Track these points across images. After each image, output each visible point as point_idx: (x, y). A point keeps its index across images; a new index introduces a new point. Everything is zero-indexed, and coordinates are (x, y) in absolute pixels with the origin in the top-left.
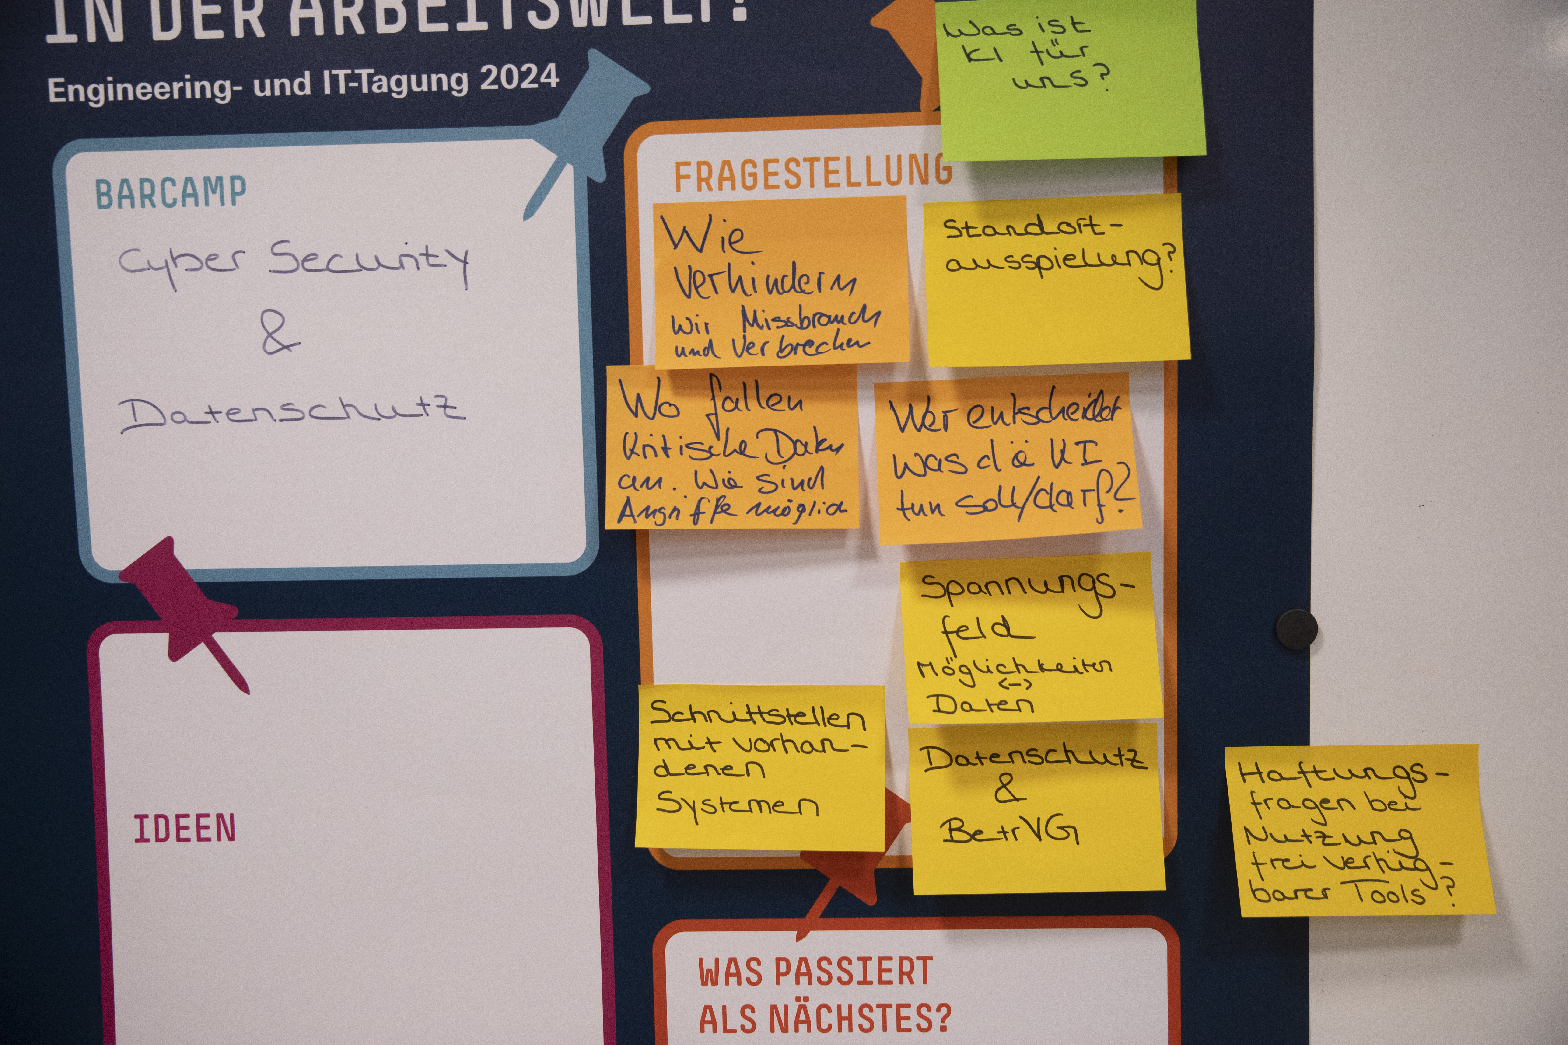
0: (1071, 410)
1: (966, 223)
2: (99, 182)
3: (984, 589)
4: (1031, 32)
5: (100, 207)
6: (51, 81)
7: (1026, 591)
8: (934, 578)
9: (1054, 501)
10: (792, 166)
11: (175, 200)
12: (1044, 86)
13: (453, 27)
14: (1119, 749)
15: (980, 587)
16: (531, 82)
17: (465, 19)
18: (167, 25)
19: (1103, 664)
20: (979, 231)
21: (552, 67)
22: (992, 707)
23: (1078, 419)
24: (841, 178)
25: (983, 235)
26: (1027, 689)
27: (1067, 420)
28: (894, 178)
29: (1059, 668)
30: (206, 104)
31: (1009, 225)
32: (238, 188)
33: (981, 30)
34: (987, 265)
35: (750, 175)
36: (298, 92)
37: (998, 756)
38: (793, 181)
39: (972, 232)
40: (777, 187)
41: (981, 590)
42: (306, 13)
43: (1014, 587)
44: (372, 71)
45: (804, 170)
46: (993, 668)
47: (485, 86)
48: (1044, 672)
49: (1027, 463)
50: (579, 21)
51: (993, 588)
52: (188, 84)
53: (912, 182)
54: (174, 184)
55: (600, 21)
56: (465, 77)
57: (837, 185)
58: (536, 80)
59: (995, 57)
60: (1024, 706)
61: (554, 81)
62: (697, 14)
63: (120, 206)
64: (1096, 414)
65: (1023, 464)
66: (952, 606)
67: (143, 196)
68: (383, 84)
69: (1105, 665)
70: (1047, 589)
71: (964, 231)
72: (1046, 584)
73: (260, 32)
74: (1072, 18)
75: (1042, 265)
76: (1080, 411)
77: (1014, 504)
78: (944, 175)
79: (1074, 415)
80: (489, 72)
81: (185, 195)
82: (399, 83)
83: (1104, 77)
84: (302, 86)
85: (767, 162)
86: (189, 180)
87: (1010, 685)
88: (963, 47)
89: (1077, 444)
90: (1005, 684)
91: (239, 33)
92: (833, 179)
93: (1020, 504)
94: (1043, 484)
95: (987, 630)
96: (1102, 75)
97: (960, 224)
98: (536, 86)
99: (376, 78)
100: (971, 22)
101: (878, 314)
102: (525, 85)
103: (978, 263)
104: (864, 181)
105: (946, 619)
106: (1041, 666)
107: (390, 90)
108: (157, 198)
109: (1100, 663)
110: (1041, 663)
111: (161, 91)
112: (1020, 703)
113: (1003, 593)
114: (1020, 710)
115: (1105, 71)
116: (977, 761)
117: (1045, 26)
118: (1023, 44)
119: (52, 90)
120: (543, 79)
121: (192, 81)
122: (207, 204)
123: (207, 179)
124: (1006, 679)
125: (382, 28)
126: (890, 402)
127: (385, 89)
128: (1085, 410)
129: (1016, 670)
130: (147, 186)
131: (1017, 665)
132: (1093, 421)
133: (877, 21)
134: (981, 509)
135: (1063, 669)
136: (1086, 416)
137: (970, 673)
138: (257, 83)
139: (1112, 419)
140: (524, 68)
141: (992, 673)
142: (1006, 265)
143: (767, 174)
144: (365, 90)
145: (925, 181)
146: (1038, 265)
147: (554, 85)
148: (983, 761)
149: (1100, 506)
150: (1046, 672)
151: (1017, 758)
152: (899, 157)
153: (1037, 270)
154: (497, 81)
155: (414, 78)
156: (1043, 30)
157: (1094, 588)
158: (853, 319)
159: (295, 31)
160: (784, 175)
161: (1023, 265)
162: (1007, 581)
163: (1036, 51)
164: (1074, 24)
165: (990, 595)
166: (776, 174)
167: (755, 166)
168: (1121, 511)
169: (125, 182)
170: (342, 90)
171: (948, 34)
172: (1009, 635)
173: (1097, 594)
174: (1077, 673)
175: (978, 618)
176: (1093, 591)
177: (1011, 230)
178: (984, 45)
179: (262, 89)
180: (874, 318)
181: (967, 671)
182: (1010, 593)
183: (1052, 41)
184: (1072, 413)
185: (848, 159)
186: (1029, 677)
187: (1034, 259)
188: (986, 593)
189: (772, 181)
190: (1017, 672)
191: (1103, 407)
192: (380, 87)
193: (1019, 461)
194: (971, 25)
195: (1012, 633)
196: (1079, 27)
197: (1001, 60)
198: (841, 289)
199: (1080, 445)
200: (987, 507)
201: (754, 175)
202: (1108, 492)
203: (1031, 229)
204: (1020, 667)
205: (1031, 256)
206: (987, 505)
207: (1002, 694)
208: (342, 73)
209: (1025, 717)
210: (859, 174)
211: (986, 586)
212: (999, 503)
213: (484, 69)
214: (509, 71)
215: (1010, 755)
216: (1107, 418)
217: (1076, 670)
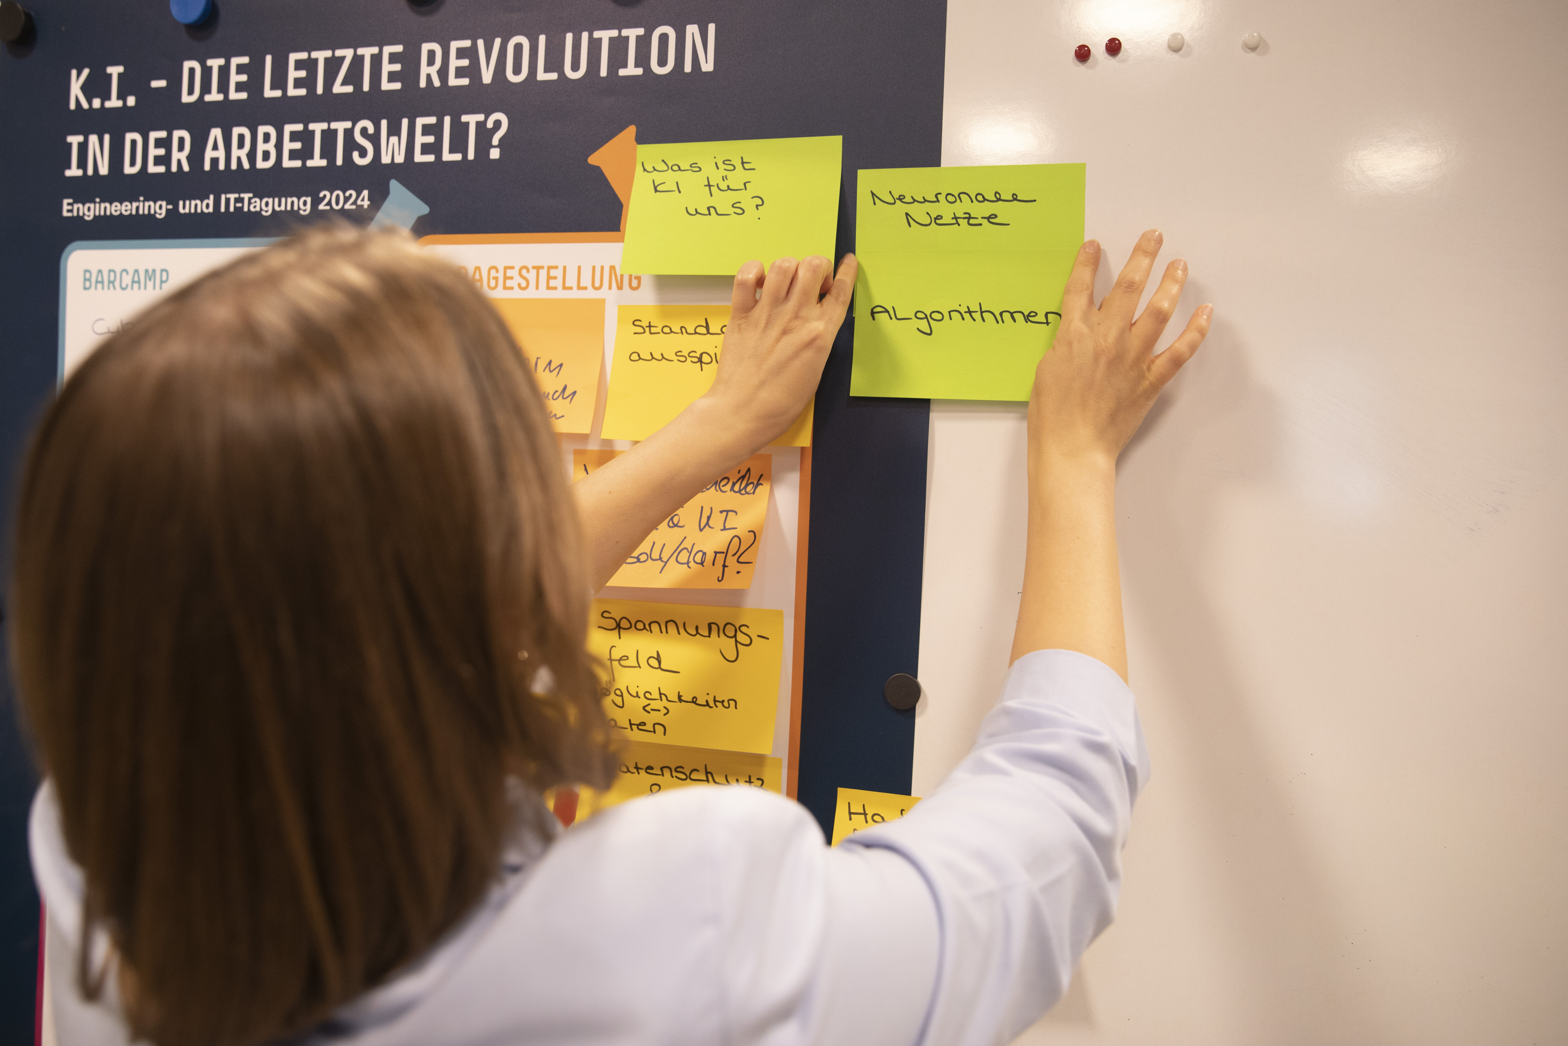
0: (723, 483)
1: (650, 323)
2: (86, 271)
3: (647, 627)
4: (708, 169)
5: (85, 288)
6: (66, 201)
7: (681, 632)
8: (610, 613)
9: (691, 559)
10: (524, 272)
11: (127, 285)
12: (710, 214)
13: (304, 164)
14: (750, 777)
15: (644, 625)
16: (352, 204)
17: (312, 157)
18: (133, 163)
19: (730, 702)
20: (659, 330)
21: (365, 193)
22: (633, 726)
23: (727, 491)
24: (557, 283)
25: (661, 333)
26: (664, 715)
27: (718, 491)
28: (597, 284)
29: (694, 701)
30: (150, 217)
31: (682, 326)
32: (164, 278)
33: (670, 167)
34: (660, 358)
35: (494, 278)
36: (205, 210)
37: (652, 768)
38: (524, 284)
39: (653, 330)
40: (512, 288)
41: (645, 628)
42: (215, 154)
43: (672, 628)
44: (251, 195)
45: (532, 276)
46: (641, 694)
47: (322, 207)
48: (681, 702)
49: (679, 525)
50: (386, 159)
51: (655, 627)
52: (141, 204)
53: (610, 288)
54: (127, 273)
55: (400, 159)
56: (309, 200)
57: (555, 288)
58: (355, 203)
59: (676, 189)
60: (659, 729)
61: (366, 204)
62: (465, 154)
63: (96, 288)
64: (741, 488)
65: (676, 525)
66: (620, 638)
67: (110, 282)
68: (257, 205)
69: (732, 703)
70: (697, 633)
71: (647, 329)
72: (697, 628)
73: (186, 168)
74: (742, 158)
75: (703, 360)
76: (730, 484)
77: (660, 559)
78: (635, 283)
79: (724, 487)
80: (325, 196)
81: (133, 282)
82: (267, 204)
83: (759, 207)
84: (208, 206)
85: (506, 268)
86: (136, 271)
87: (652, 710)
88: (653, 181)
89: (721, 512)
90: (648, 708)
91: (174, 168)
92: (552, 283)
93: (665, 559)
94: (687, 544)
95: (643, 662)
96: (757, 206)
97: (645, 324)
98: (354, 207)
99: (253, 201)
100: (663, 161)
101: (574, 393)
102: (347, 206)
103: (654, 356)
104: (575, 286)
105: (613, 648)
106: (680, 697)
107: (261, 209)
108: (117, 284)
109: (728, 701)
110: (680, 694)
111: (125, 208)
112: (656, 726)
113: (662, 632)
114: (654, 732)
115: (760, 202)
116: (635, 770)
117: (720, 165)
118: (700, 179)
119: (65, 207)
120: (359, 202)
121: (144, 201)
122: (145, 288)
123: (147, 271)
124: (649, 704)
125: (261, 164)
126: (585, 465)
127: (258, 209)
128: (734, 484)
129: (659, 698)
130: (112, 274)
131: (660, 694)
132: (738, 494)
133: (593, 160)
134: (635, 560)
135: (697, 702)
136: (733, 489)
137: (622, 696)
138: (181, 203)
139: (754, 493)
140: (347, 194)
141: (639, 698)
142: (675, 358)
143: (506, 278)
144: (246, 209)
145: (620, 287)
146: (700, 360)
147: (366, 207)
148: (640, 771)
149: (724, 566)
150: (683, 703)
151: (667, 772)
152: (602, 268)
153: (699, 363)
154: (329, 203)
155: (277, 200)
156: (718, 168)
157: (735, 636)
158: (556, 396)
159: (207, 167)
160: (518, 279)
161: (689, 359)
162: (667, 622)
163: (709, 186)
164: (743, 163)
165: (651, 632)
166: (512, 278)
167: (497, 271)
168: (738, 572)
169: (100, 271)
170: (232, 209)
171: (645, 170)
172: (660, 668)
173: (736, 641)
174: (707, 707)
175: (638, 651)
176: (734, 639)
177: (683, 329)
178: (669, 179)
179: (184, 208)
180: (571, 396)
181: (620, 694)
182: (667, 633)
183: (723, 177)
184: (723, 486)
185: (565, 268)
186: (668, 705)
187: (698, 355)
188: (648, 631)
189: (509, 283)
190: (660, 700)
191: (749, 482)
192: (255, 207)
193: (673, 523)
194: (663, 163)
195: (662, 667)
196: (746, 166)
197: (680, 192)
198: (551, 372)
199: (723, 513)
200: (640, 559)
201: (496, 279)
202: (733, 555)
203: (699, 330)
204: (663, 696)
205: (695, 352)
206: (640, 557)
207: (644, 717)
208: (232, 197)
209: (657, 738)
210: (571, 281)
211: (650, 625)
212: (649, 557)
213: (321, 195)
214: (338, 197)
215: (662, 769)
216: (750, 492)
217: (708, 704)
